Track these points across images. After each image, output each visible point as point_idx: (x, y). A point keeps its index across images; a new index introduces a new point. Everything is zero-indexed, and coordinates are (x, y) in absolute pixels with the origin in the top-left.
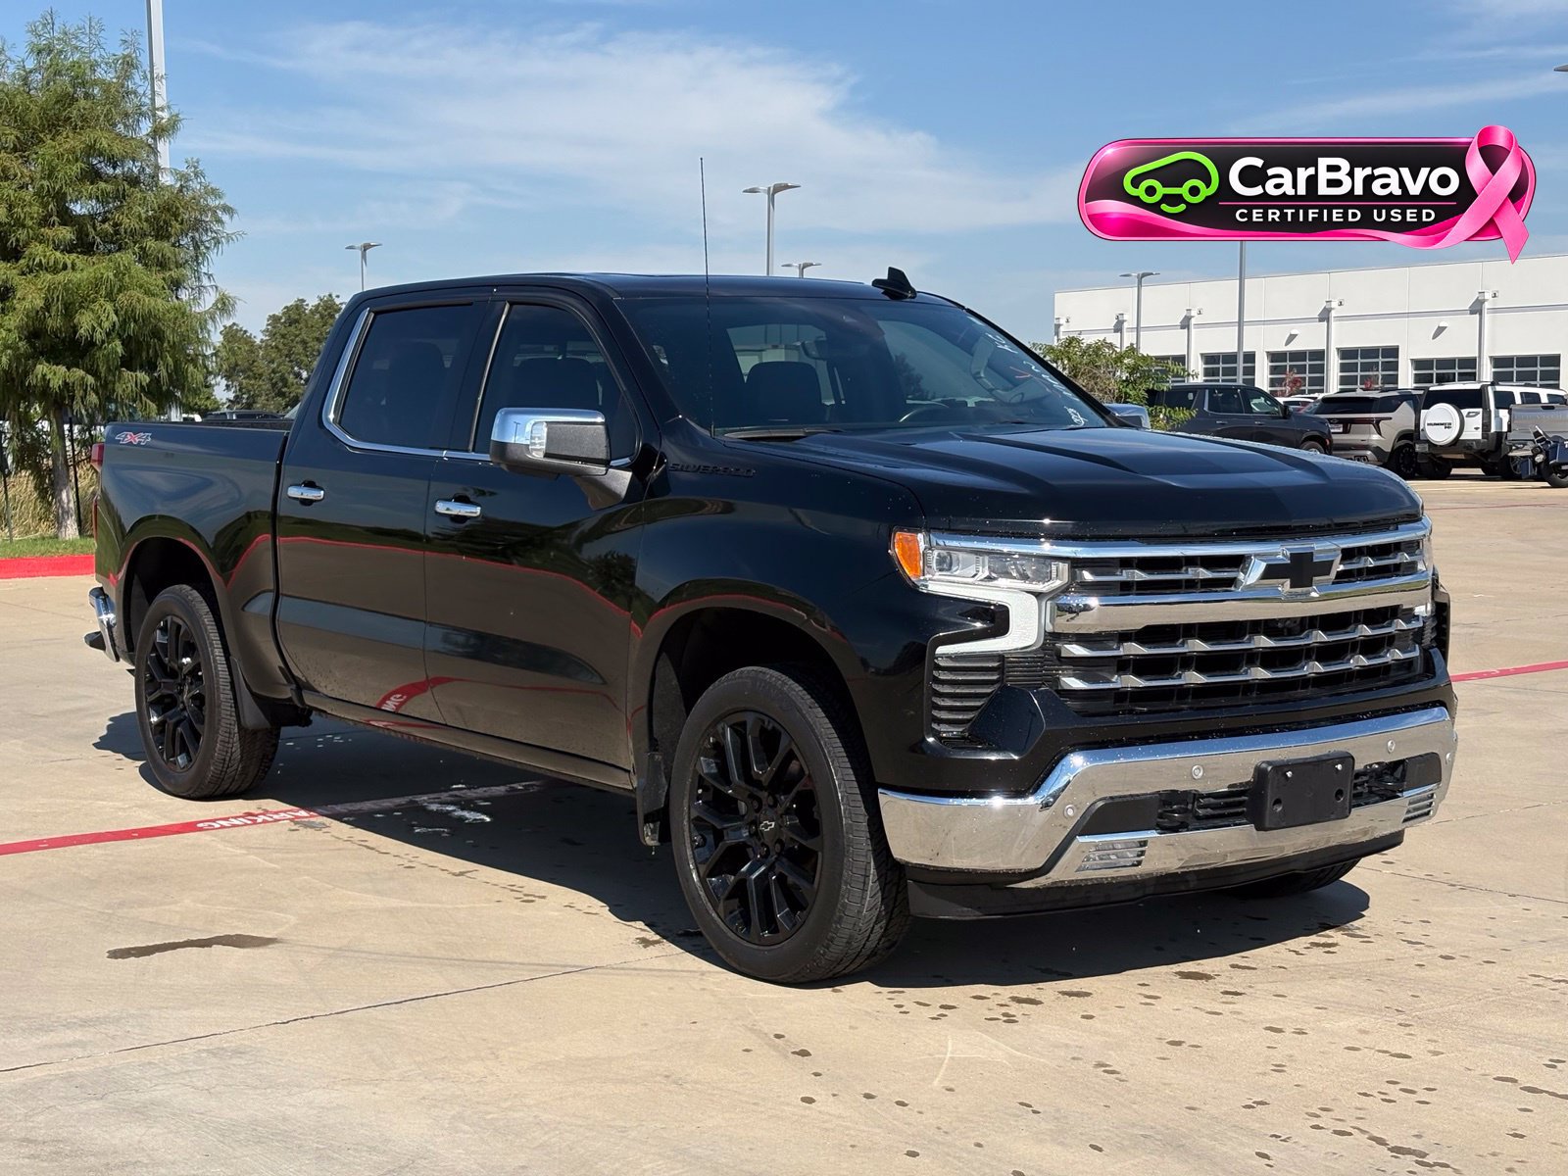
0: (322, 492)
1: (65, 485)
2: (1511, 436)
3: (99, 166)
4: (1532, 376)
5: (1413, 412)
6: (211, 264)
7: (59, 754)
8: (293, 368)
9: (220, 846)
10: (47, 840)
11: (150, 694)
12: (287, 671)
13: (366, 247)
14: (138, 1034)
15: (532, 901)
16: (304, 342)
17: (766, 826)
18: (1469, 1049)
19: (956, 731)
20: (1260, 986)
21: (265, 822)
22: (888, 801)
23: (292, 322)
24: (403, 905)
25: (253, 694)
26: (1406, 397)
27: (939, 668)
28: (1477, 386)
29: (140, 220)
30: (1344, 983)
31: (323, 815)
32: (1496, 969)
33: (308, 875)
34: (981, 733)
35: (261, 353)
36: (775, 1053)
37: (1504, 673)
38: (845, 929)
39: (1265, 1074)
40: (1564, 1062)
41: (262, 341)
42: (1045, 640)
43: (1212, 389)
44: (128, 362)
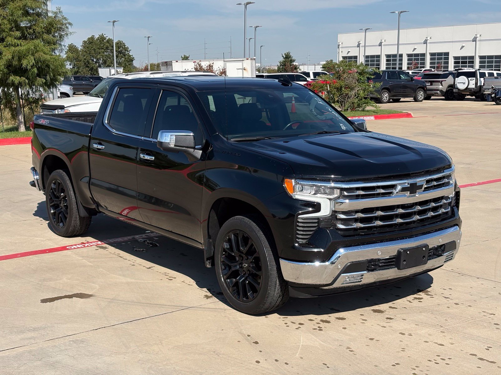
0: (104, 147)
1: (20, 114)
2: (484, 87)
3: (28, 10)
4: (492, 66)
5: (453, 78)
6: (65, 42)
7: (22, 218)
8: (91, 58)
9: (74, 256)
10: (20, 253)
11: (51, 203)
12: (93, 199)
13: (114, 22)
14: (51, 334)
15: (172, 280)
16: (94, 50)
17: (245, 265)
18: (462, 342)
19: (304, 241)
20: (398, 316)
21: (88, 246)
22: (283, 262)
23: (91, 43)
24: (131, 281)
25: (83, 206)
26: (451, 73)
27: (299, 222)
28: (474, 70)
29: (42, 28)
30: (424, 314)
31: (106, 244)
32: (472, 309)
33: (102, 268)
34: (312, 242)
35: (81, 53)
36: (247, 343)
37: (479, 184)
38: (269, 300)
39: (399, 352)
40: (492, 347)
41: (81, 49)
42: (332, 213)
43: (388, 72)
44: (39, 75)
